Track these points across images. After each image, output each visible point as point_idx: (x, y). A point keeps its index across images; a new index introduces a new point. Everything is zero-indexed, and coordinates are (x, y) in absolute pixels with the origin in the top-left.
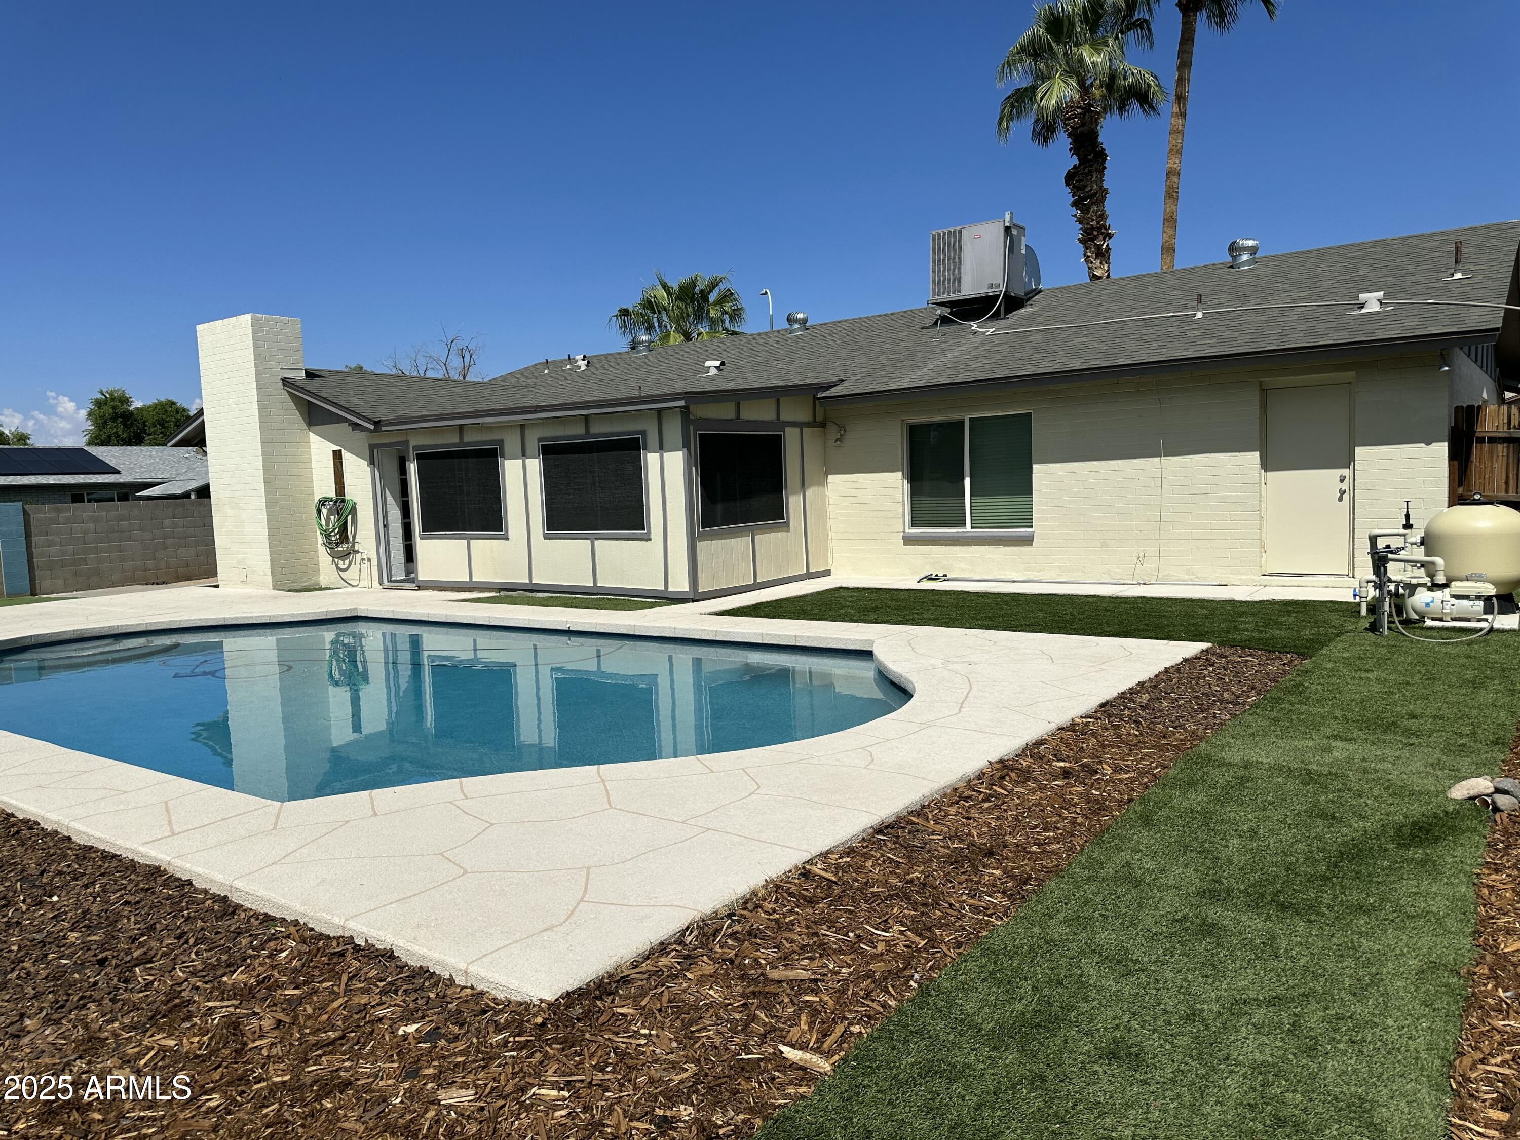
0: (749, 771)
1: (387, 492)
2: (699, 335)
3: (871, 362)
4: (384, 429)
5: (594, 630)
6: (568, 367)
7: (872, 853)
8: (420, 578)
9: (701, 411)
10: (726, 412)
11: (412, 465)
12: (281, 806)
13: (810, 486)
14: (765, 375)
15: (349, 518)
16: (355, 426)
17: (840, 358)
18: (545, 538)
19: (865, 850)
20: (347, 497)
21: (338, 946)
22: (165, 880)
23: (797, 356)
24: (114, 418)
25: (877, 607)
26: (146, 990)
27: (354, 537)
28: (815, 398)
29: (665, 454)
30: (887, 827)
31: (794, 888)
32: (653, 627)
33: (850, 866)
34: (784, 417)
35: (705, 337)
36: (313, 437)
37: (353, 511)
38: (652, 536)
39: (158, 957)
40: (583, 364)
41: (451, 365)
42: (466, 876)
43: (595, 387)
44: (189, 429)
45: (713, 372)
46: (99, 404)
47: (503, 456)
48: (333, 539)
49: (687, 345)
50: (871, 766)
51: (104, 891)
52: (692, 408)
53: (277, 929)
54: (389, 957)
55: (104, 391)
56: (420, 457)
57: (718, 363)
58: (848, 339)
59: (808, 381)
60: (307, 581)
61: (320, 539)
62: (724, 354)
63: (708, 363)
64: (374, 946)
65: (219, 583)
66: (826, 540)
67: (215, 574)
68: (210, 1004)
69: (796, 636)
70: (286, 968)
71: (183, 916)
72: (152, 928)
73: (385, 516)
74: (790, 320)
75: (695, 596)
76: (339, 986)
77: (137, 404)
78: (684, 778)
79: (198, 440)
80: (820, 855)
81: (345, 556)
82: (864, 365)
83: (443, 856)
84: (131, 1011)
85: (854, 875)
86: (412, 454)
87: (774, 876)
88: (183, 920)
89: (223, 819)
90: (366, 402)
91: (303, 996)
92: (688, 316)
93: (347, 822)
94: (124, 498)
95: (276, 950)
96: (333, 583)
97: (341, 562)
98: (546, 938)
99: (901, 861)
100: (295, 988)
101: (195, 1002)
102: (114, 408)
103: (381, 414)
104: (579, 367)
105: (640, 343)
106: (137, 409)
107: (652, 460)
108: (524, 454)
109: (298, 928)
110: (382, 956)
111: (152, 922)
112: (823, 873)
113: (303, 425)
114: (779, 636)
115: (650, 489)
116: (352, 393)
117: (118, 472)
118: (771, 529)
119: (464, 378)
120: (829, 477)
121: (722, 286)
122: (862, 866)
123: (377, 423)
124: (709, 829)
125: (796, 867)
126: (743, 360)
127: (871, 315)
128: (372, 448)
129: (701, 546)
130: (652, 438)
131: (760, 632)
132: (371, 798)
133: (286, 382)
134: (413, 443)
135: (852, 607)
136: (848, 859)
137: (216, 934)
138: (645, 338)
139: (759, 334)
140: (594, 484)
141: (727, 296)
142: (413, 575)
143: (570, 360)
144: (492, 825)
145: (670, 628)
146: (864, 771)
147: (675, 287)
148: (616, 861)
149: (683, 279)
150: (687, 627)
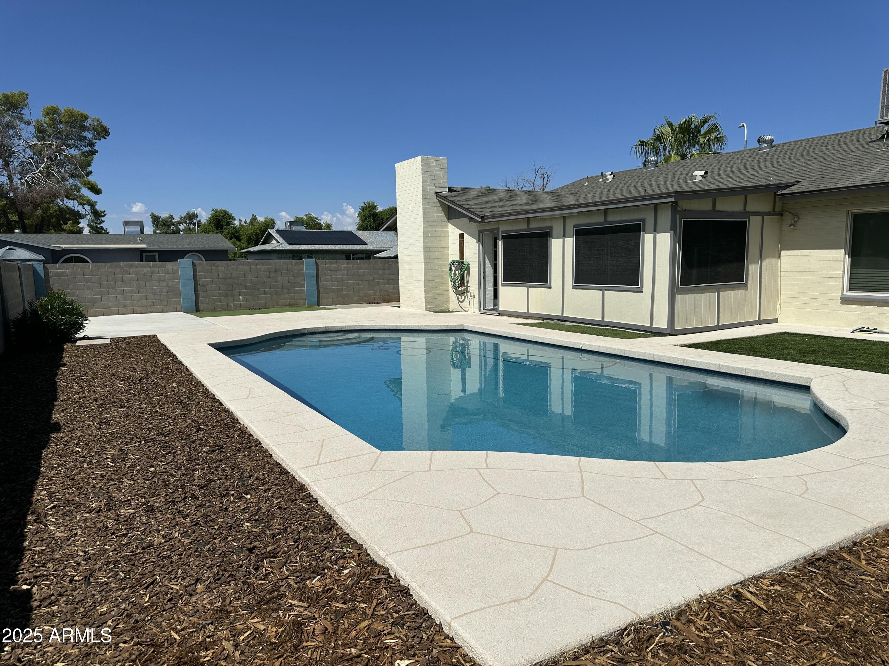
0: (696, 482)
1: (486, 258)
2: (691, 156)
3: (824, 168)
4: (486, 221)
5: (597, 350)
6: (601, 180)
7: (803, 584)
8: (500, 309)
9: (685, 205)
10: (705, 205)
11: (500, 242)
12: (380, 453)
13: (766, 258)
14: (738, 180)
15: (466, 272)
16: (471, 219)
17: (798, 166)
18: (573, 288)
19: (796, 580)
20: (465, 261)
21: (378, 574)
22: (305, 496)
23: (762, 166)
24: (369, 217)
25: (815, 350)
26: (264, 579)
27: (468, 283)
28: (776, 195)
29: (657, 235)
30: (818, 559)
31: (725, 610)
32: (638, 352)
33: (781, 596)
34: (749, 208)
35: (696, 156)
36: (450, 226)
37: (468, 269)
38: (644, 290)
39: (280, 554)
40: (610, 178)
41: (537, 183)
42: (471, 534)
43: (616, 192)
44: (390, 221)
45: (699, 179)
46: (363, 209)
47: (551, 237)
48: (457, 284)
49: (684, 162)
50: (805, 496)
51: (272, 497)
52: (680, 203)
53: (348, 549)
54: (406, 593)
55: (366, 202)
56: (504, 238)
57: (702, 173)
58: (805, 152)
59: (771, 183)
60: (442, 307)
61: (450, 284)
62: (708, 167)
63: (695, 173)
64: (399, 581)
65: (401, 305)
66: (776, 296)
67: (398, 300)
68: (292, 602)
69: (746, 369)
70: (343, 584)
71: (304, 525)
72: (285, 530)
73: (484, 272)
74: (760, 141)
75: (671, 332)
76: (370, 608)
77: (380, 209)
78: (643, 480)
79: (393, 228)
80: (752, 578)
81: (462, 294)
82: (818, 170)
83: (461, 513)
84: (251, 594)
85: (784, 606)
86: (500, 236)
87: (708, 592)
88: (303, 528)
89: (347, 458)
90: (479, 205)
91: (347, 610)
92: (685, 143)
93: (412, 473)
94: (368, 257)
95: (342, 567)
96: (455, 309)
97: (460, 297)
98: (512, 609)
99: (831, 598)
100: (343, 603)
101: (286, 596)
102: (370, 211)
103: (486, 212)
104: (608, 179)
105: (650, 162)
106: (380, 212)
107: (648, 239)
108: (564, 236)
109: (360, 552)
110: (401, 591)
111: (287, 526)
112: (753, 599)
113: (446, 220)
114: (733, 367)
115: (645, 258)
116: (472, 200)
117: (367, 244)
118: (733, 288)
119: (543, 190)
120: (782, 251)
121: (710, 122)
122: (792, 597)
123: (482, 218)
124: (657, 533)
125: (729, 587)
126: (722, 169)
127: (825, 135)
128: (480, 232)
129: (679, 298)
130: (650, 224)
131: (718, 363)
132: (432, 456)
133: (438, 194)
134: (501, 229)
135: (794, 349)
136: (779, 588)
137: (314, 545)
138: (653, 159)
139: (735, 152)
140: (607, 254)
141: (714, 128)
142: (497, 307)
143: (603, 175)
144: (499, 493)
145: (650, 354)
146: (799, 499)
147: (676, 124)
148: (579, 547)
149: (682, 120)
150: (663, 354)
